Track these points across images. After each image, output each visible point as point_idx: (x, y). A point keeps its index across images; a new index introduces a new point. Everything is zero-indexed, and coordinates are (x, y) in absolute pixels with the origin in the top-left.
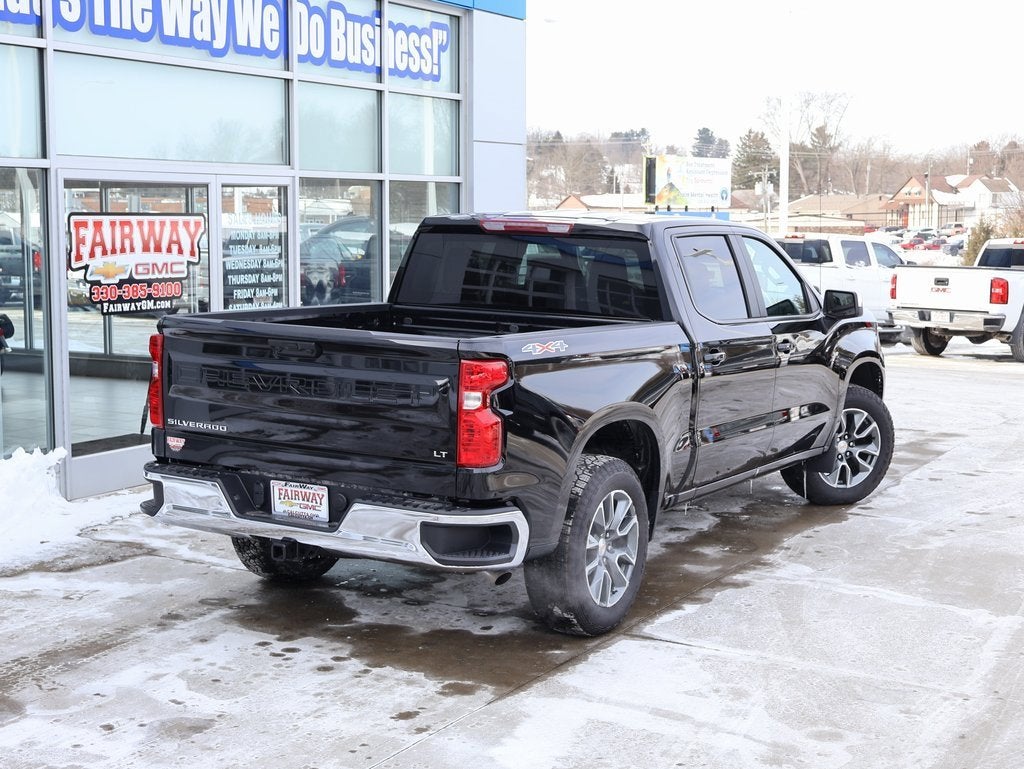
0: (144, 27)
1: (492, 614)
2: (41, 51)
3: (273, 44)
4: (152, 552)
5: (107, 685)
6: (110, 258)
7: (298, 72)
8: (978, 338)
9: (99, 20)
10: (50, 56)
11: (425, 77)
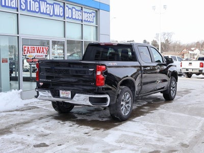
0: (37, 11)
1: (104, 117)
2: (18, 14)
3: (62, 15)
4: (38, 108)
5: (29, 129)
6: (30, 54)
7: (66, 20)
8: (198, 74)
9: (29, 9)
10: (19, 15)
11: (91, 22)
